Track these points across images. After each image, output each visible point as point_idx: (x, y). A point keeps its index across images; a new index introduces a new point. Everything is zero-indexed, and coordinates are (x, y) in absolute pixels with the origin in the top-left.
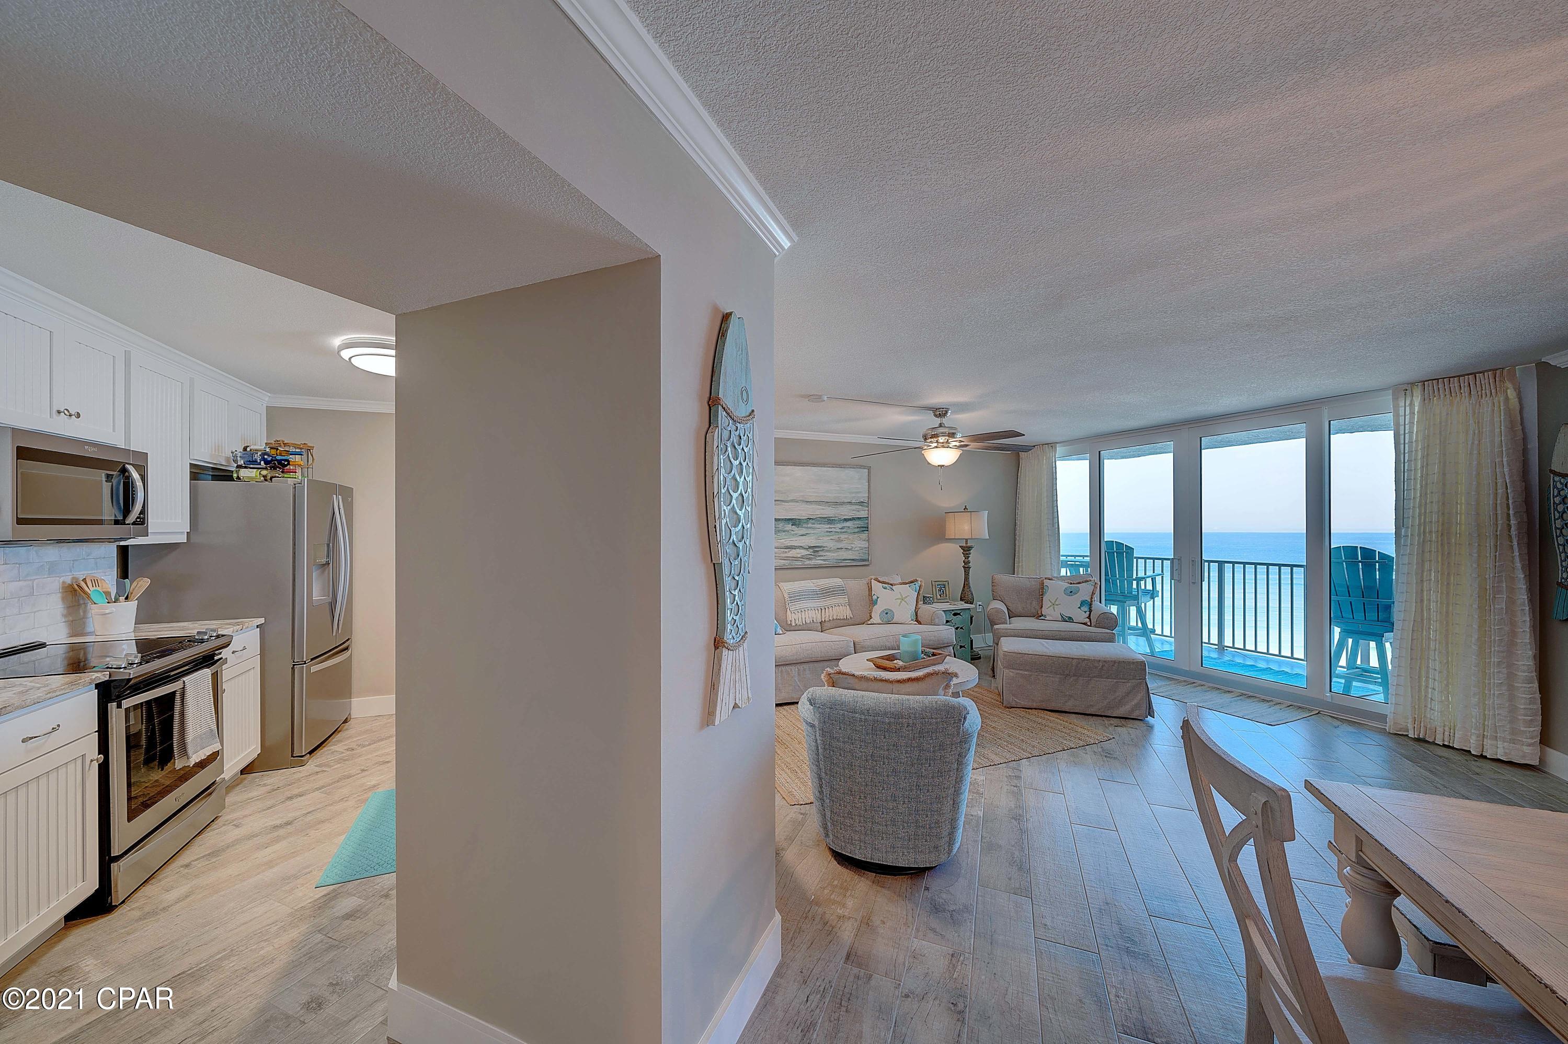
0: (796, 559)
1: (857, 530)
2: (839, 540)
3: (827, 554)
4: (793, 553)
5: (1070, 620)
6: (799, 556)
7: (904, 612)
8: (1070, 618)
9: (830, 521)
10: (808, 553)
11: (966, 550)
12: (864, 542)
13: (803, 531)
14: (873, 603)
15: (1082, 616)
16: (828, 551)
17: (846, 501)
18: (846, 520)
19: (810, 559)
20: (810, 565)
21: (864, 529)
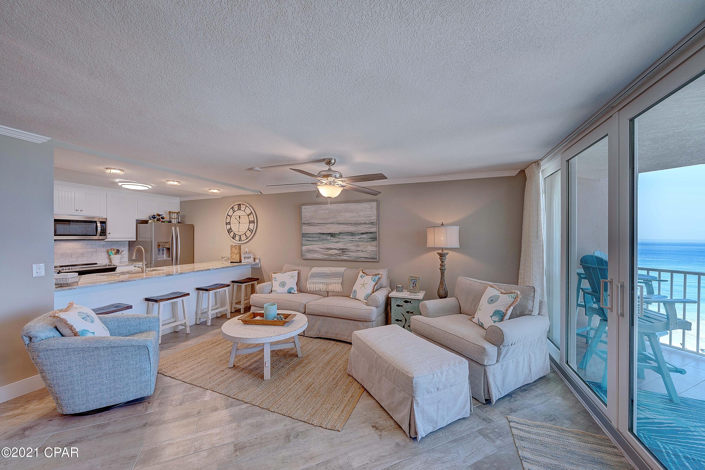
0: (332, 255)
1: (369, 240)
2: (358, 246)
3: (350, 253)
4: (331, 252)
6: (334, 253)
9: (352, 234)
10: (339, 252)
11: (442, 256)
12: (374, 247)
13: (337, 240)
16: (350, 252)
17: (362, 222)
18: (362, 234)
19: (340, 256)
20: (340, 259)
21: (374, 239)
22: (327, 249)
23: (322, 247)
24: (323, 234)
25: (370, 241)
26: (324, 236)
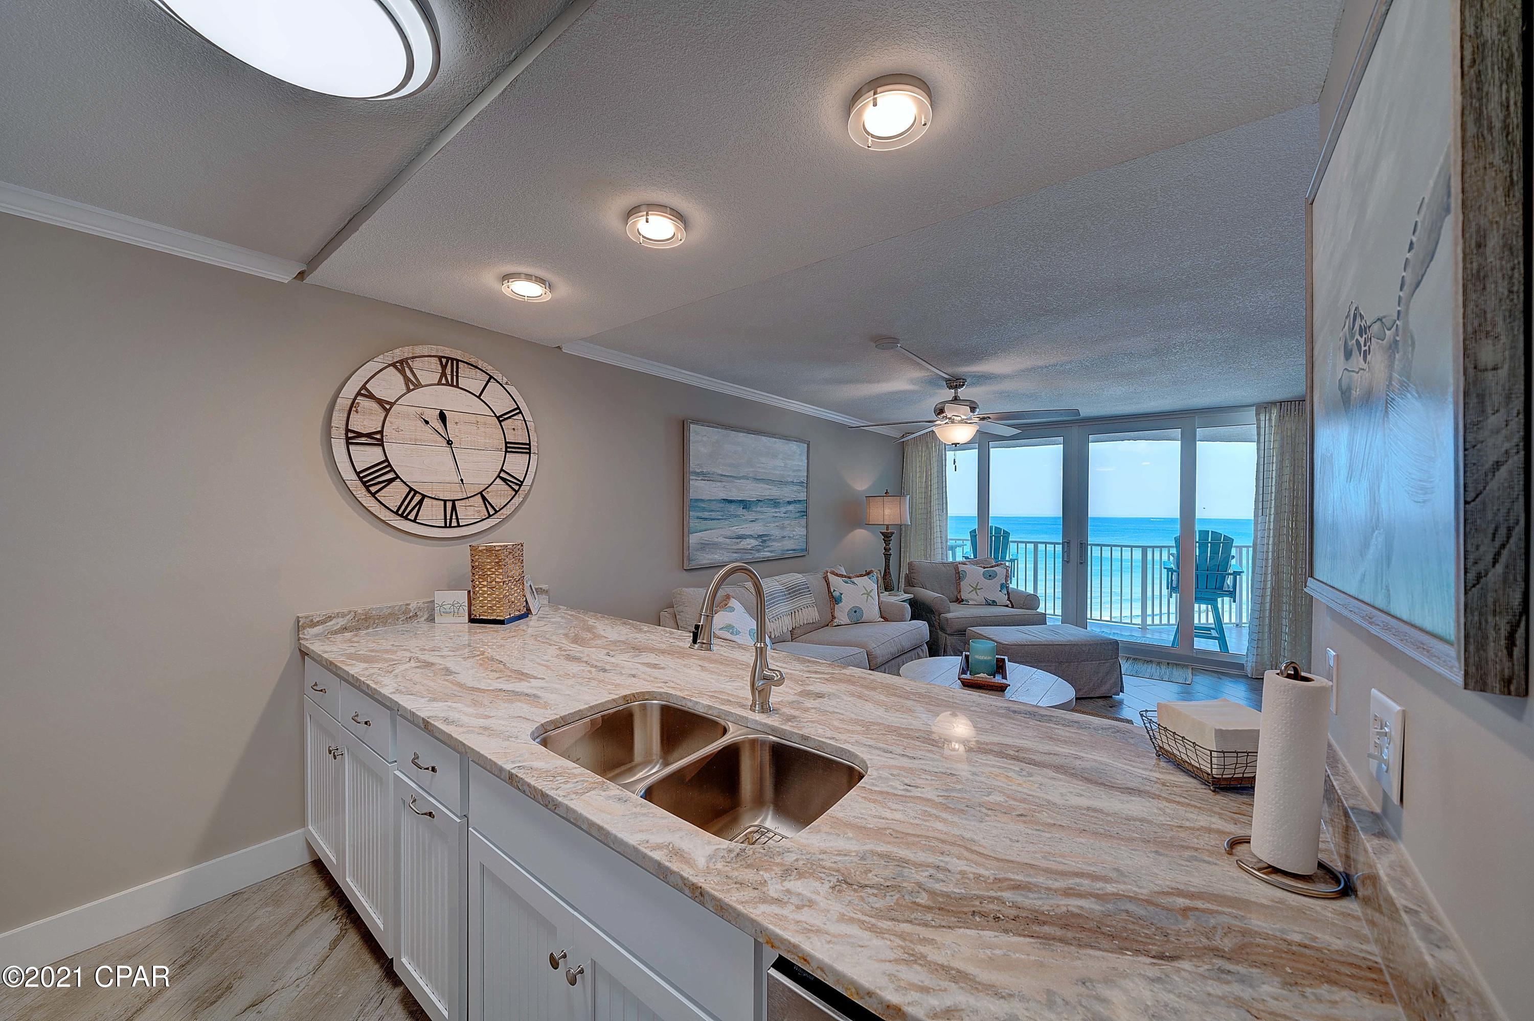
3: (774, 544)
5: (994, 603)
6: (749, 547)
7: (872, 610)
8: (994, 601)
10: (757, 543)
11: (887, 537)
14: (835, 600)
15: (1002, 598)
16: (774, 540)
17: (789, 480)
18: (789, 503)
19: (758, 551)
20: (760, 558)
22: (737, 538)
23: (729, 534)
24: (731, 502)
25: (799, 517)
26: (732, 507)
